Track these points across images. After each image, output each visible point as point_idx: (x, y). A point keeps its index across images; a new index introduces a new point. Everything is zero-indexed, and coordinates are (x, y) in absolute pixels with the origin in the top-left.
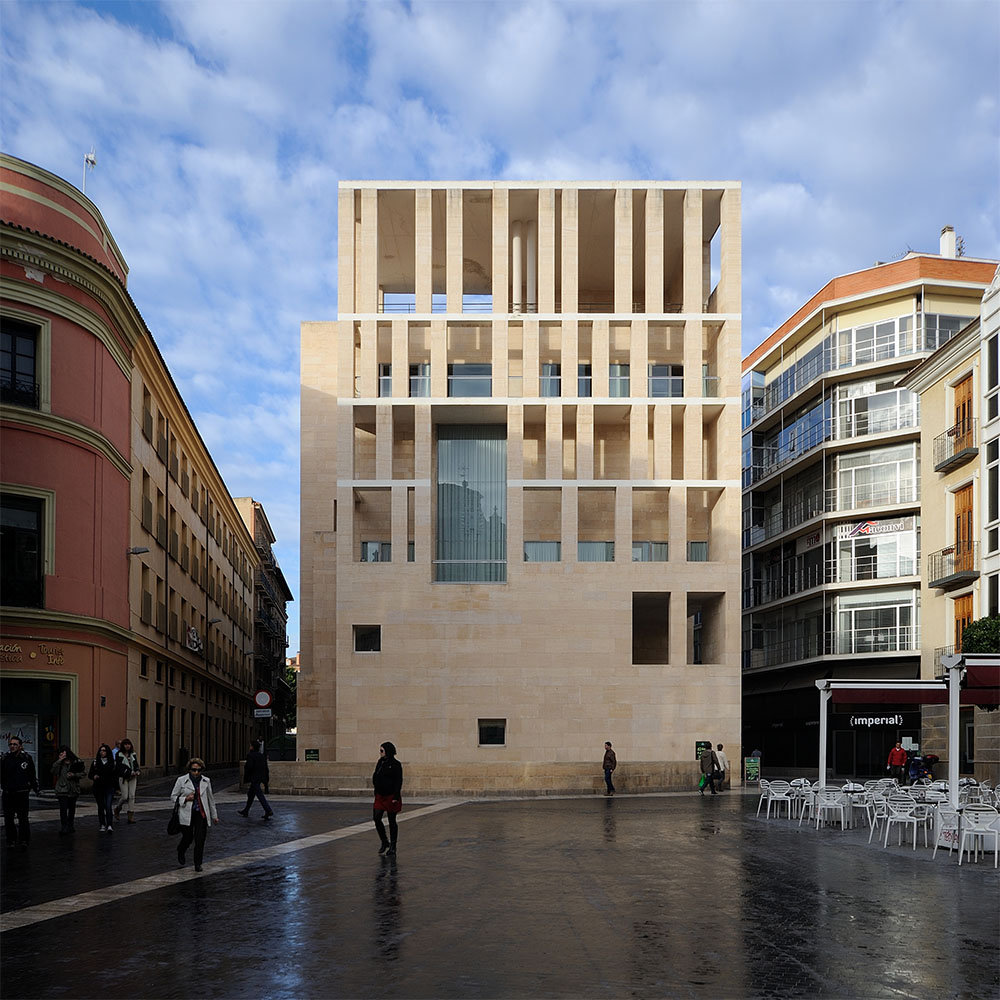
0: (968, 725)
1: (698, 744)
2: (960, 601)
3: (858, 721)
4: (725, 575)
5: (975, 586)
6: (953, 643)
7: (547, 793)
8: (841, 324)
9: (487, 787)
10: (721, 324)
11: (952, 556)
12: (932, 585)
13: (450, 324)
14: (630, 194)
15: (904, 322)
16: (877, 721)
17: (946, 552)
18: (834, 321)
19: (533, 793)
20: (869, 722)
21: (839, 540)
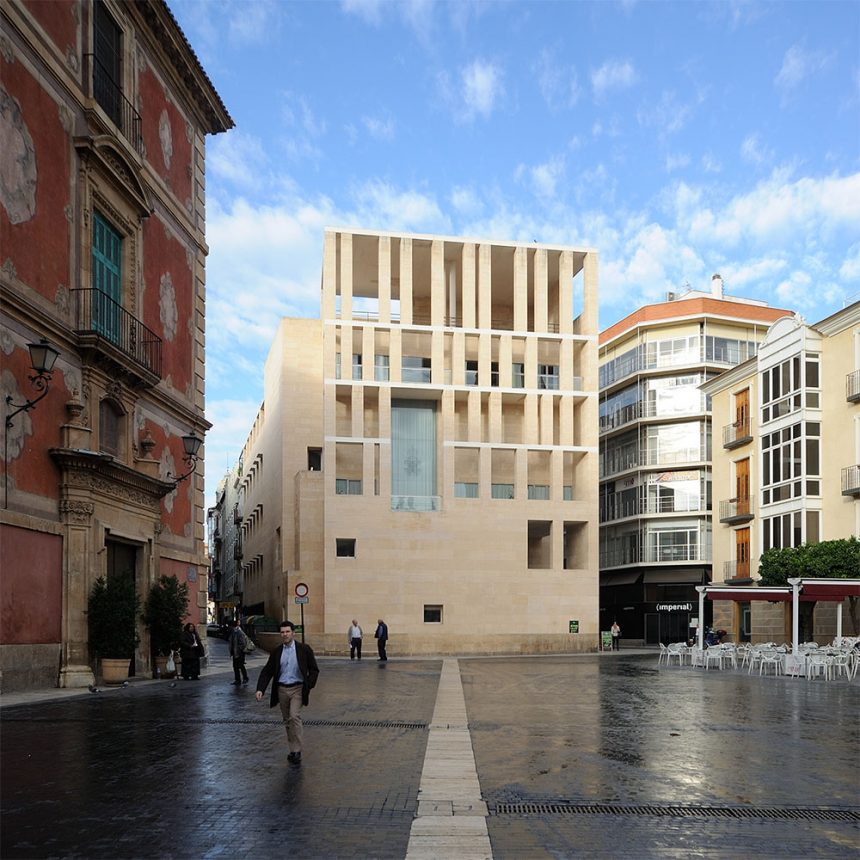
0: (745, 611)
1: (571, 623)
2: (740, 532)
3: (662, 607)
4: (587, 509)
5: (751, 524)
6: (736, 559)
7: (494, 654)
8: (649, 338)
9: (458, 650)
10: (584, 343)
11: (735, 504)
12: (722, 521)
13: (403, 331)
14: (525, 251)
15: (691, 340)
16: (675, 607)
17: (731, 501)
18: (644, 335)
19: (486, 654)
20: (670, 608)
21: (648, 484)
